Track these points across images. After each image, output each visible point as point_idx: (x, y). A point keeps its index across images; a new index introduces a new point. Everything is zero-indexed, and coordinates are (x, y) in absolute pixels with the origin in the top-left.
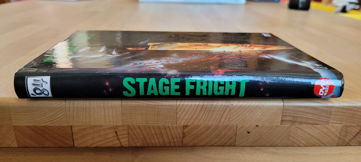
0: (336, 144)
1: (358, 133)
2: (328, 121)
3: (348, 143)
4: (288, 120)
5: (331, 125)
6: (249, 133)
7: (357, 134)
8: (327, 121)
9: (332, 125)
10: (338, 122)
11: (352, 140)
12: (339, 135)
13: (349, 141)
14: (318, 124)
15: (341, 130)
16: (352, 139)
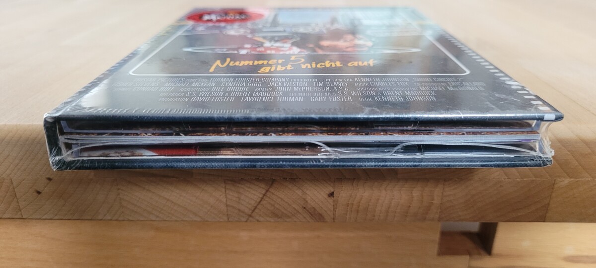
0: (225, 218)
1: (264, 195)
3: (250, 216)
6: (39, 193)
7: (262, 199)
10: (212, 173)
11: (257, 211)
12: (225, 199)
13: (251, 211)
14: (173, 177)
15: (225, 188)
16: (256, 208)
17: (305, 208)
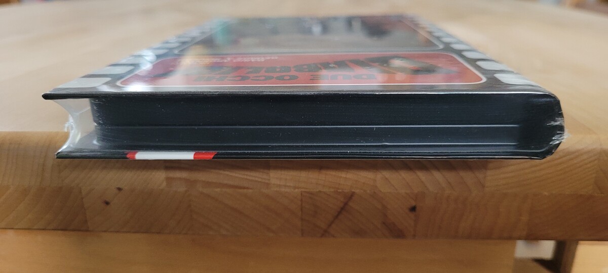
1: (342, 209)
2: (267, 181)
3: (326, 231)
4: (180, 179)
5: (275, 190)
6: (107, 203)
7: (340, 213)
8: (264, 181)
9: (278, 190)
10: (288, 184)
11: (333, 225)
12: (300, 213)
13: (327, 226)
14: (248, 188)
15: (301, 200)
16: (332, 222)
17: (384, 223)
